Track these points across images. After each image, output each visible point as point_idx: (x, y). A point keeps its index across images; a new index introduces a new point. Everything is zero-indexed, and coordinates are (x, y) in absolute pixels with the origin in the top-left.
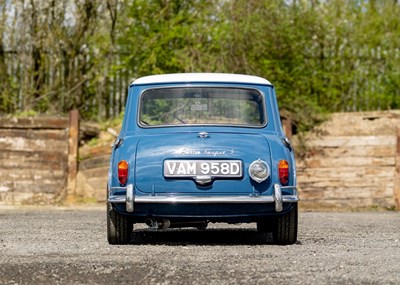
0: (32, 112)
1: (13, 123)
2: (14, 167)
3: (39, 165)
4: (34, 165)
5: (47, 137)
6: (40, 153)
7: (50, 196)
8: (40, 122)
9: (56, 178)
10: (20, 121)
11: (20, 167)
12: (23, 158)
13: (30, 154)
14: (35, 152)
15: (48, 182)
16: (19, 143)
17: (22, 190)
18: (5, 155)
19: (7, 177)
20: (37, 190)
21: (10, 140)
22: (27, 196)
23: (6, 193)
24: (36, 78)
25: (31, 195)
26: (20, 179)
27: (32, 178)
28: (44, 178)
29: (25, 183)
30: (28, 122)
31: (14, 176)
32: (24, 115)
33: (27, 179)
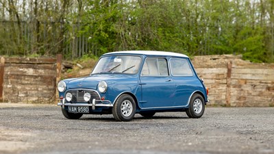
0: (36, 55)
1: (27, 60)
2: (28, 84)
3: (41, 83)
4: (38, 83)
5: (45, 68)
6: (41, 76)
7: (47, 99)
8: (41, 60)
9: (50, 90)
10: (30, 60)
11: (31, 84)
12: (33, 79)
13: (36, 77)
14: (39, 76)
15: (45, 91)
16: (31, 71)
17: (32, 96)
18: (23, 77)
19: (24, 89)
20: (40, 96)
21: (26, 70)
22: (34, 99)
23: (24, 97)
24: (38, 36)
25: (37, 98)
26: (31, 90)
27: (37, 90)
28: (44, 89)
29: (33, 92)
30: (35, 60)
31: (28, 88)
32: (32, 56)
33: (34, 90)
